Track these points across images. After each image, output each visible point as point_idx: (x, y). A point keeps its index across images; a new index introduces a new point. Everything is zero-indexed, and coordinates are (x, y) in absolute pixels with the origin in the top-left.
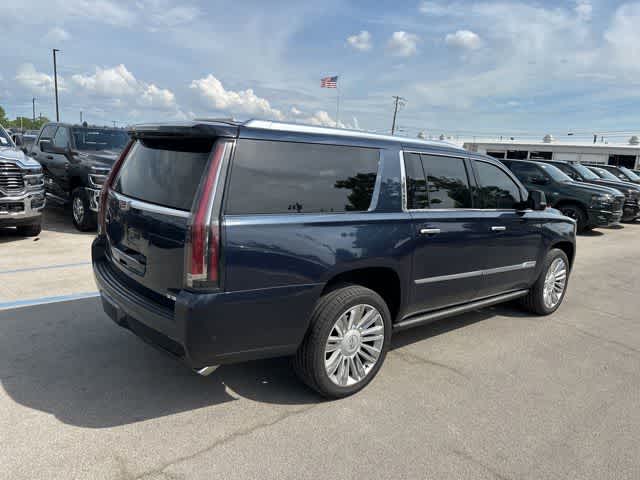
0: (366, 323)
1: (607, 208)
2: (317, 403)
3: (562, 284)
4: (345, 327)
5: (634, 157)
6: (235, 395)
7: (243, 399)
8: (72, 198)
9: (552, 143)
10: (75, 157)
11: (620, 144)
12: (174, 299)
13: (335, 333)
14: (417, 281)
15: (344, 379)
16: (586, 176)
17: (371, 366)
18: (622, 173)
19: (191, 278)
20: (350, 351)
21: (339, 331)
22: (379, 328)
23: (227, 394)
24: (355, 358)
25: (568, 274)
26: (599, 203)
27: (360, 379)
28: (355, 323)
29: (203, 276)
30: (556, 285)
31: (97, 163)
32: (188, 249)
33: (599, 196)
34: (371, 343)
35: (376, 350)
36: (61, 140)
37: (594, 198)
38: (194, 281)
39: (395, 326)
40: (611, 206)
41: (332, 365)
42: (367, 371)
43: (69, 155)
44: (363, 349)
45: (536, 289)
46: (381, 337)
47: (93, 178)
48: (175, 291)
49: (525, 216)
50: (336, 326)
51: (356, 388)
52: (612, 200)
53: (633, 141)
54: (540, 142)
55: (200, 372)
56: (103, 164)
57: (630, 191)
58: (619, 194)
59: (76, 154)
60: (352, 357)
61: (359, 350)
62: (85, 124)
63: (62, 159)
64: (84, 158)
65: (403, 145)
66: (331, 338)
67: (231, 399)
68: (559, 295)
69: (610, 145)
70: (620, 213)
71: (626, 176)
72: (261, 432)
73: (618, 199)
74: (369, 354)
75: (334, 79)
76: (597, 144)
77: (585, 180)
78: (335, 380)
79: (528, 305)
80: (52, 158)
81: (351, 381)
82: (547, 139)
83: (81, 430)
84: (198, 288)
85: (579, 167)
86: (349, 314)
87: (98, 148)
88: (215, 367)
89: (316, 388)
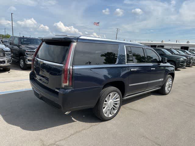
0: (115, 98)
1: (182, 62)
2: (100, 122)
3: (170, 86)
4: (109, 99)
5: (188, 47)
6: (75, 120)
7: (78, 122)
8: (20, 60)
9: (164, 43)
10: (21, 47)
11: (184, 43)
12: (58, 91)
13: (106, 101)
14: (130, 85)
15: (108, 115)
16: (175, 53)
17: (116, 111)
18: (185, 52)
19: (64, 85)
20: (110, 106)
21: (107, 100)
22: (118, 99)
23: (73, 120)
24: (111, 109)
25: (172, 82)
26: (179, 61)
27: (113, 115)
28: (112, 98)
29: (67, 84)
30: (169, 86)
31: (28, 49)
32: (63, 76)
33: (180, 59)
34: (116, 104)
35: (118, 106)
36: (16, 42)
37: (178, 60)
38: (65, 86)
39: (123, 98)
40: (183, 62)
41: (106, 110)
42: (115, 112)
43: (19, 46)
44: (114, 106)
45: (163, 87)
46: (119, 102)
47: (27, 53)
48: (59, 89)
50: (106, 99)
51: (112, 118)
52: (183, 60)
53: (188, 42)
54: (160, 42)
55: (66, 113)
56: (31, 49)
57: (188, 57)
58: (185, 58)
59: (21, 46)
60: (111, 108)
61: (113, 106)
62: (23, 36)
63: (16, 47)
64: (23, 47)
65: (126, 44)
66: (105, 103)
67: (74, 121)
68: (170, 89)
69: (181, 43)
70: (185, 64)
71: (187, 53)
72: (84, 131)
73: (185, 60)
74: (116, 107)
75: (98, 23)
76: (177, 43)
77: (175, 54)
78: (106, 115)
79: (161, 92)
80: (13, 47)
81: (110, 116)
82: (162, 41)
84: (66, 88)
85: (173, 50)
86: (110, 95)
87: (28, 44)
88: (70, 112)
89: (100, 118)
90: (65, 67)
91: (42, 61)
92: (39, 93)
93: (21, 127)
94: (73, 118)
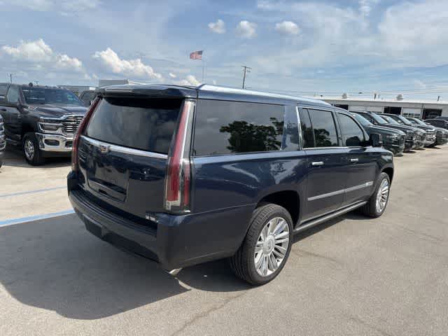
0: (279, 230)
1: (395, 143)
2: (247, 289)
3: (385, 196)
4: (266, 235)
5: (400, 108)
6: (188, 287)
7: (194, 290)
8: (23, 141)
9: (348, 99)
10: (25, 109)
11: (391, 99)
12: (153, 219)
13: (260, 240)
14: (310, 199)
15: (265, 272)
16: (379, 121)
17: (281, 260)
18: (400, 120)
19: (170, 204)
20: (268, 251)
21: (262, 238)
22: (286, 233)
23: (181, 286)
24: (271, 256)
25: (389, 188)
26: (391, 139)
27: (274, 270)
28: (272, 231)
29: (178, 203)
30: (383, 197)
31: (44, 114)
32: (167, 181)
33: (390, 135)
34: (280, 244)
35: (283, 249)
36: (14, 97)
37: (388, 137)
38: (172, 206)
39: (294, 231)
40: (398, 142)
41: (260, 261)
42: (279, 264)
43: (20, 108)
44: (276, 249)
45: (371, 200)
46: (288, 239)
47: (42, 125)
49: (366, 151)
50: (261, 235)
51: (272, 277)
52: (399, 138)
53: (399, 98)
54: (340, 98)
55: (171, 272)
56: (50, 115)
57: (408, 131)
58: (402, 133)
59: (27, 107)
60: (269, 255)
61: (273, 250)
62: (31, 84)
63: (14, 111)
64: (32, 110)
66: (258, 243)
67: (185, 290)
68: (384, 203)
69: (387, 100)
70: (403, 146)
71: (403, 122)
73: (403, 136)
74: (279, 252)
75: (200, 53)
76: (376, 100)
77: (379, 124)
78: (260, 272)
79: (366, 212)
80: (5, 110)
81: (269, 272)
82: (344, 96)
83: (81, 322)
84: (173, 213)
85: (374, 115)
86: (268, 225)
87: (42, 103)
88: (179, 270)
89: (249, 281)
90: (172, 160)
91: (106, 145)
92: (101, 226)
93: (58, 312)
94: (180, 283)
